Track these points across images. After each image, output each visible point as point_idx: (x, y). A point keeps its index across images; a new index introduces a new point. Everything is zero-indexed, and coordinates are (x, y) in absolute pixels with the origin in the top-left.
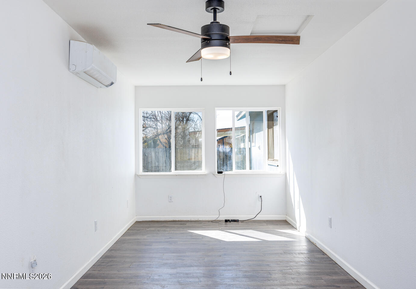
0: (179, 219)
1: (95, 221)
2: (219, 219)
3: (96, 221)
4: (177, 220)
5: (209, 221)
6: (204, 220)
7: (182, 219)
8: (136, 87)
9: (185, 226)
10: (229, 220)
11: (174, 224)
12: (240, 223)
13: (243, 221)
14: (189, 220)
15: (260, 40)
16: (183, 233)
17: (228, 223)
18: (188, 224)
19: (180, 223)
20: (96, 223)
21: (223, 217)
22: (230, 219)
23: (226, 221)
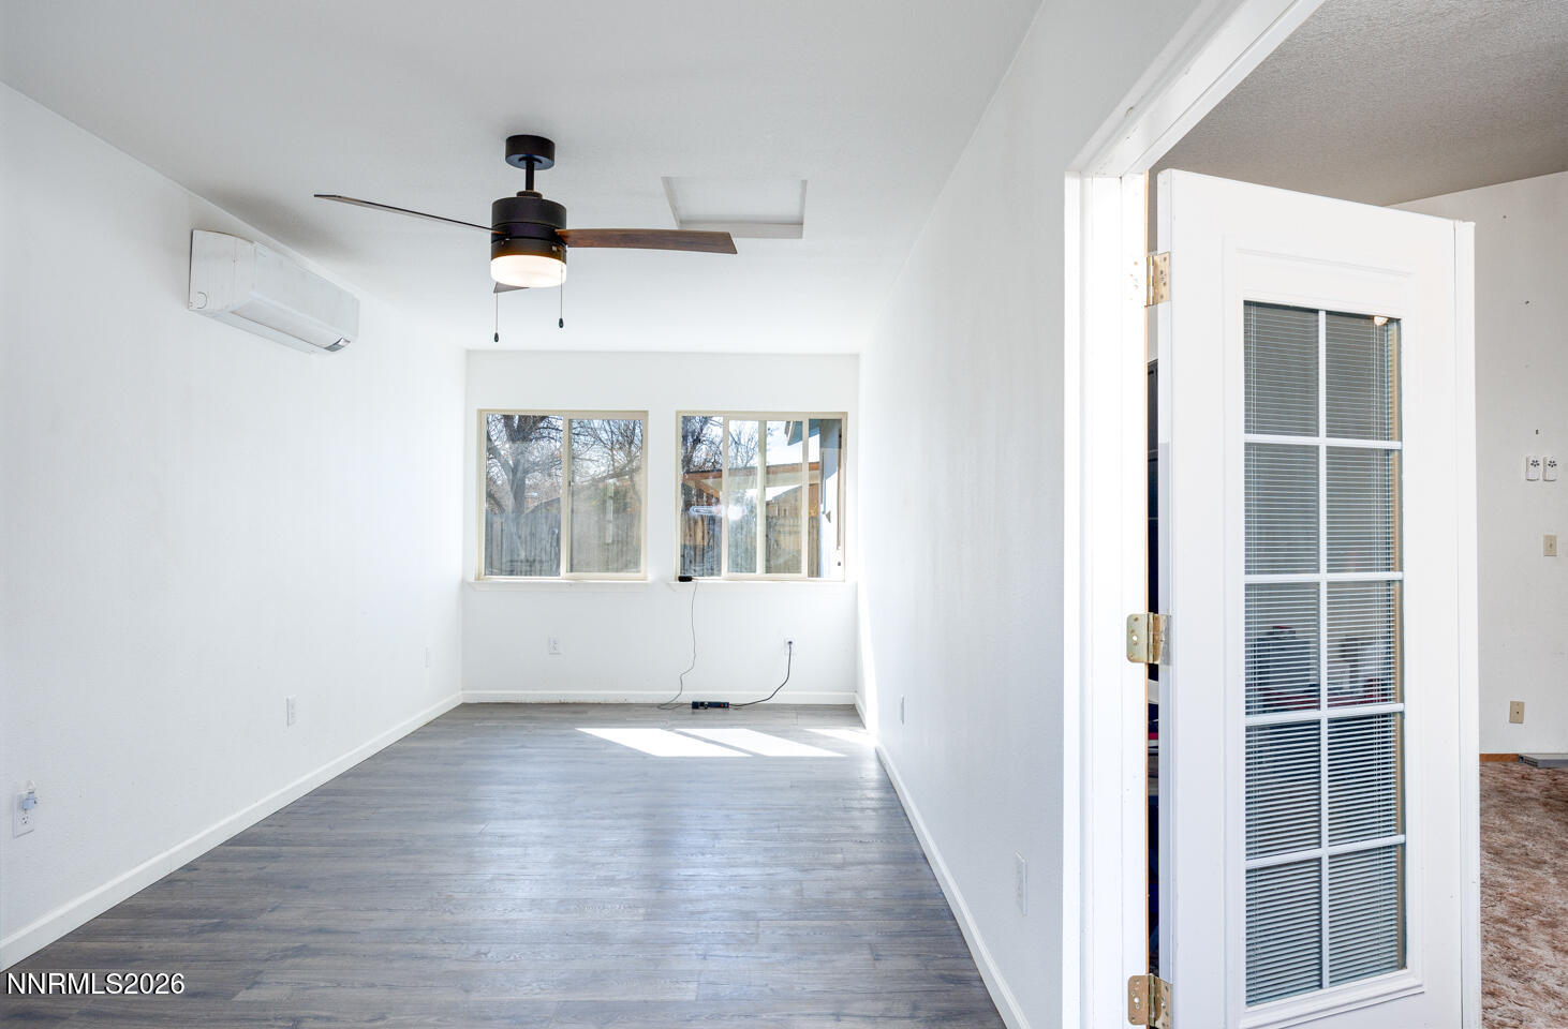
0: (577, 700)
1: (288, 700)
2: (679, 700)
3: (290, 698)
4: (571, 700)
5: (651, 706)
6: (641, 701)
7: (582, 700)
8: (469, 352)
9: (584, 716)
10: (702, 704)
11: (558, 712)
12: (731, 710)
13: (738, 707)
14: (602, 700)
15: (638, 241)
16: (565, 735)
17: (701, 711)
18: (592, 713)
19: (574, 709)
20: (290, 705)
21: (690, 696)
22: (706, 700)
23: (696, 705)
